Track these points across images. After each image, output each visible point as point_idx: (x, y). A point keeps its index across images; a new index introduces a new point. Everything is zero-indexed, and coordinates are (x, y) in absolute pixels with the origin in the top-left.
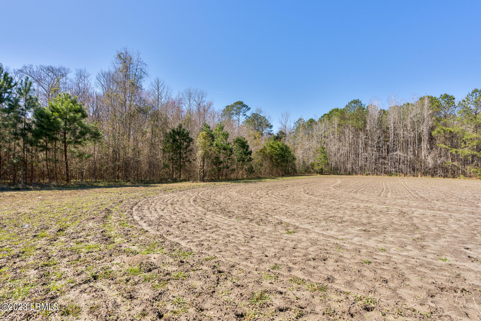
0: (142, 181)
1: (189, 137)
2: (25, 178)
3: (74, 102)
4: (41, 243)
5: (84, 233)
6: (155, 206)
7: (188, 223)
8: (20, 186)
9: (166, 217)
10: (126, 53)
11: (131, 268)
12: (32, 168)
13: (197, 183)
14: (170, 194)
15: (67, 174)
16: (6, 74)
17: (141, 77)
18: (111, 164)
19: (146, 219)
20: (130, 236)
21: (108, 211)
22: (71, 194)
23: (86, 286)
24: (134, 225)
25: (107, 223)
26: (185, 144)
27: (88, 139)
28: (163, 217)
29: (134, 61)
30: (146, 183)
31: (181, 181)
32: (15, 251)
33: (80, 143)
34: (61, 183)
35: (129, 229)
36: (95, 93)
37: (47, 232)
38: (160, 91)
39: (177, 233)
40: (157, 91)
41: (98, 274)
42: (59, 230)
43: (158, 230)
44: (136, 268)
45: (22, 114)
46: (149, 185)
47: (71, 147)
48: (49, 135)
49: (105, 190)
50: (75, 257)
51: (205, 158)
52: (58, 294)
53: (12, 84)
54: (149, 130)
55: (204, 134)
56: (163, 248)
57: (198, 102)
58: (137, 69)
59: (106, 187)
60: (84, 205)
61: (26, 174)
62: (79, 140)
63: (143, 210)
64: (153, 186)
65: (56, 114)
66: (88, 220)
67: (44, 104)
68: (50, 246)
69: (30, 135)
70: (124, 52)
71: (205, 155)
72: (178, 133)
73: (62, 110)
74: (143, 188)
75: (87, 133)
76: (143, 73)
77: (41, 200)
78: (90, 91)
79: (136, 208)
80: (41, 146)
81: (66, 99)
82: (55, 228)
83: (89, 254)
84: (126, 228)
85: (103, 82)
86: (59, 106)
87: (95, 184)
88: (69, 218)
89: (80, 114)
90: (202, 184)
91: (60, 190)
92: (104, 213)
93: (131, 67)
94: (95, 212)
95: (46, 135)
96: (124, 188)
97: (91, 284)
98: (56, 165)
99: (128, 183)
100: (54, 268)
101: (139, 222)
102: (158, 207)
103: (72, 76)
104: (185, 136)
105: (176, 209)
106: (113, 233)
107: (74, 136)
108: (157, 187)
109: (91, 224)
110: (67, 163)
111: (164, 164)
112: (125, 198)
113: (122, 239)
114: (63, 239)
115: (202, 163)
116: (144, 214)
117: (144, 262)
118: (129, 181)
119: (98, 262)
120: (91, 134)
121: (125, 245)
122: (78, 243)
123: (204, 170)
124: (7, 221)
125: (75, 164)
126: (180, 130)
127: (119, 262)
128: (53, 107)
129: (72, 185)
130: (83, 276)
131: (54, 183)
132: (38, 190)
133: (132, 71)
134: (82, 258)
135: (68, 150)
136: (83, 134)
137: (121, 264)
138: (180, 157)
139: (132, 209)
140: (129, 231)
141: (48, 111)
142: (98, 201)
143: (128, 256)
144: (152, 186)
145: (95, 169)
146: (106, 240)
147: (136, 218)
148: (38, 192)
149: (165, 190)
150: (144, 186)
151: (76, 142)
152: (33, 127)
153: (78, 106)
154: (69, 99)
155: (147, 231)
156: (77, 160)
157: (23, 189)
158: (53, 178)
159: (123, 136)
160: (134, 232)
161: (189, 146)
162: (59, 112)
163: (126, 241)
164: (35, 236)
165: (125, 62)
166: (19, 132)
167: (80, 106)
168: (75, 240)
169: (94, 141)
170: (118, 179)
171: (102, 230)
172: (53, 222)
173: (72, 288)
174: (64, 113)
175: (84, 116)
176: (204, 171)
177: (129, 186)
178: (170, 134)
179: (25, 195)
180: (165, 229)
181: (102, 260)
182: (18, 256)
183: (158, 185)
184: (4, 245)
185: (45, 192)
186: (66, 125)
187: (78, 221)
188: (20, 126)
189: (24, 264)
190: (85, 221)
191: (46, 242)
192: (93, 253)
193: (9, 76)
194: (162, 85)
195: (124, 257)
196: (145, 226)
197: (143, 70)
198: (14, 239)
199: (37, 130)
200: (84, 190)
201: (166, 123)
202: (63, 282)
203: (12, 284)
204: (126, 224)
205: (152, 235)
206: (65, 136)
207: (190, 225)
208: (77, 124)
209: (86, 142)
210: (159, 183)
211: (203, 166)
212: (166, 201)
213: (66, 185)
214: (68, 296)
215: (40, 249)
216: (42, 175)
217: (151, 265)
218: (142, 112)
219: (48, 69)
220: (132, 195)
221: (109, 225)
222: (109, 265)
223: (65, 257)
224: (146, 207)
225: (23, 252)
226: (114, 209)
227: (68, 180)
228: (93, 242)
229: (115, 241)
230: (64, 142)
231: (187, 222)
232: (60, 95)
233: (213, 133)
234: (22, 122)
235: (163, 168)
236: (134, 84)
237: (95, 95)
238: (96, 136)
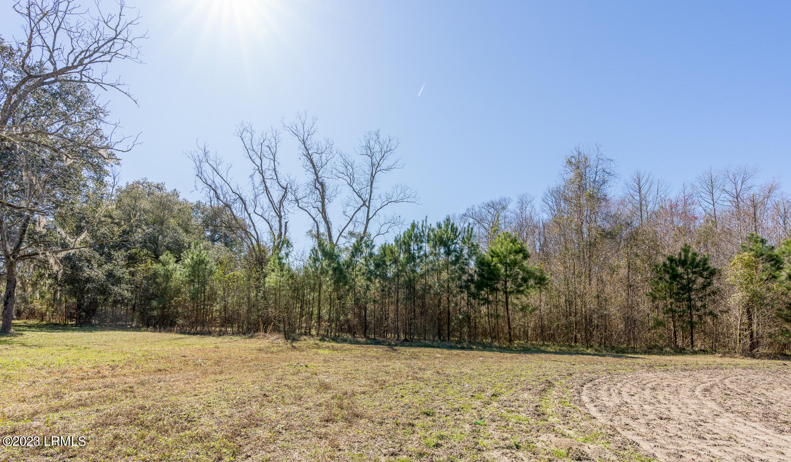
0: (613, 348)
1: (709, 268)
2: (469, 336)
3: (514, 241)
4: (477, 403)
5: (517, 403)
6: (621, 387)
7: (671, 422)
8: (465, 345)
9: (633, 406)
10: (579, 154)
11: (556, 449)
12: (475, 325)
13: (732, 359)
14: (658, 373)
15: (510, 333)
16: (453, 225)
17: (604, 182)
18: (563, 321)
19: (598, 402)
20: (569, 418)
21: (550, 384)
22: (511, 358)
23: (508, 451)
24: (578, 407)
25: (545, 397)
26: (700, 280)
27: (531, 286)
28: (628, 405)
29: (592, 161)
30: (620, 351)
31: (695, 353)
32: (457, 406)
33: (522, 292)
34: (504, 343)
35: (570, 410)
36: (541, 221)
37: (483, 395)
38: (643, 192)
39: (643, 430)
40: (638, 194)
41: (521, 444)
42: (493, 395)
43: (611, 420)
44: (564, 451)
45: (466, 265)
46: (624, 356)
47: (512, 299)
48: (490, 285)
49: (553, 357)
50: (503, 424)
51: (753, 307)
52: (484, 449)
53: (457, 234)
54: (623, 263)
55: (746, 258)
56: (608, 442)
57: (734, 191)
58: (596, 172)
59: (556, 353)
60: (524, 373)
61: (470, 331)
62: (521, 289)
63: (599, 389)
64: (631, 357)
65: (495, 259)
66: (523, 390)
67: (484, 250)
68: (484, 409)
69: (472, 287)
70: (576, 154)
71: (751, 300)
72: (683, 263)
73: (502, 253)
74: (610, 359)
75: (529, 278)
76: (607, 174)
77: (481, 361)
78: (536, 219)
79: (588, 386)
80: (482, 299)
81: (506, 239)
82: (489, 393)
83: (518, 425)
84: (567, 408)
85: (550, 203)
86: (498, 249)
87: (543, 348)
88: (505, 385)
89: (521, 255)
90: (749, 361)
91: (502, 352)
92: (543, 385)
93: (588, 171)
94: (534, 383)
95: (487, 286)
96: (581, 356)
97: (513, 451)
98: (497, 321)
99: (590, 349)
100: (484, 428)
101: (587, 405)
102: (626, 390)
103: (513, 206)
104: (698, 266)
105: (658, 397)
106: (549, 411)
107: (515, 284)
108: (638, 359)
109: (526, 395)
110: (509, 319)
111: (656, 320)
112: (577, 371)
113: (558, 419)
114: (495, 404)
115: (744, 318)
116: (599, 395)
117: (574, 448)
118: (592, 346)
119: (524, 434)
120: (535, 279)
121: (560, 426)
122: (508, 412)
123: (752, 333)
124: (453, 378)
125: (518, 320)
126: (686, 256)
127: (545, 440)
128: (492, 251)
129: (515, 348)
130: (507, 442)
131: (496, 344)
132: (479, 350)
133: (590, 175)
134: (510, 427)
135: (509, 302)
136: (525, 280)
137: (547, 443)
138: (689, 307)
139: (582, 386)
140: (570, 412)
141: (488, 257)
142: (541, 370)
143: (556, 436)
144: (628, 357)
145: (542, 327)
146: (539, 415)
147: (585, 398)
148: (480, 353)
149: (652, 366)
150: (614, 357)
151: (519, 292)
152: (476, 277)
153: (519, 245)
154: (508, 239)
155: (594, 418)
156: (521, 314)
157: (467, 348)
158: (495, 337)
159: (580, 277)
160: (576, 415)
161: (709, 284)
162: (498, 256)
163: (561, 422)
164: (472, 396)
165: (578, 167)
166: (464, 284)
167: (521, 244)
168: (505, 408)
169: (539, 287)
170: (576, 342)
171: (536, 404)
172: (489, 387)
173: (496, 448)
174: (504, 257)
175: (526, 257)
176: (752, 336)
177: (590, 354)
178: (665, 265)
179: (469, 355)
180: (623, 421)
181: (528, 434)
182: (458, 410)
183: (641, 356)
184: (449, 398)
185: (486, 353)
186: (506, 270)
187: (514, 389)
188: (465, 277)
189: (462, 418)
190: (520, 391)
191: (481, 404)
192: (521, 425)
193: (455, 226)
194: (647, 181)
195: (552, 436)
196: (594, 411)
197: (608, 170)
198: (456, 395)
199: (478, 281)
200: (527, 355)
201: (655, 247)
202: (490, 441)
203: (453, 430)
204: (568, 404)
205: (599, 424)
206: (506, 285)
207: (672, 426)
208: (518, 268)
209: (529, 291)
210: (645, 353)
211: (751, 325)
212: (644, 382)
213: (509, 347)
214: (492, 454)
215: (475, 409)
216: (485, 334)
217: (582, 454)
218: (609, 237)
219: (489, 205)
220: (590, 368)
221: (547, 401)
222: (535, 440)
223: (494, 421)
224: (606, 387)
225: (462, 408)
226: (559, 383)
227: (510, 341)
228: (524, 415)
229: (549, 420)
230: (505, 292)
231: (669, 419)
232: (499, 236)
233: (776, 252)
234: (466, 273)
235: (654, 327)
236: (593, 196)
237: (541, 224)
238: (541, 281)
